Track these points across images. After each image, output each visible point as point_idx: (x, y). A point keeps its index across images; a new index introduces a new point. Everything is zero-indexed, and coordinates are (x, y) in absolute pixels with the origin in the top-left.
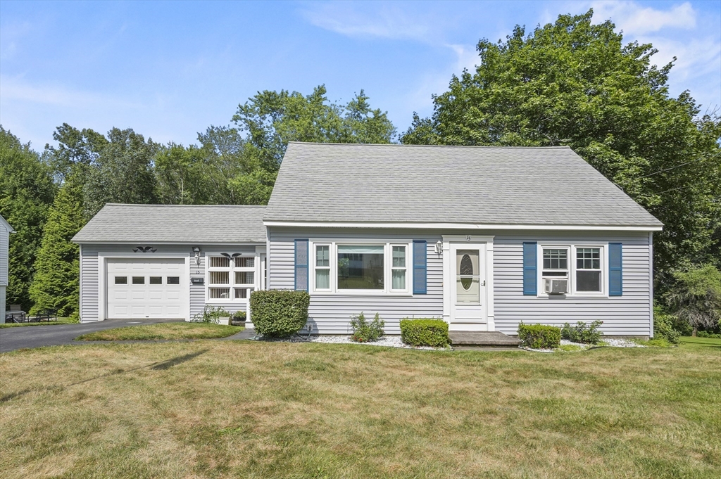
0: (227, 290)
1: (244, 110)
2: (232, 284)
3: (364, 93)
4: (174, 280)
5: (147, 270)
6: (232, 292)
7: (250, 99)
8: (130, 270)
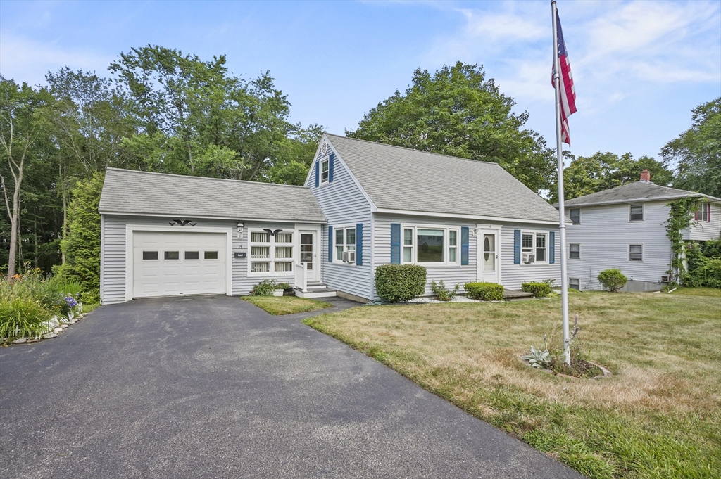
0: (267, 264)
1: (126, 60)
2: (273, 257)
3: (270, 73)
4: (211, 255)
5: (181, 244)
6: (272, 265)
7: (133, 49)
8: (161, 244)
